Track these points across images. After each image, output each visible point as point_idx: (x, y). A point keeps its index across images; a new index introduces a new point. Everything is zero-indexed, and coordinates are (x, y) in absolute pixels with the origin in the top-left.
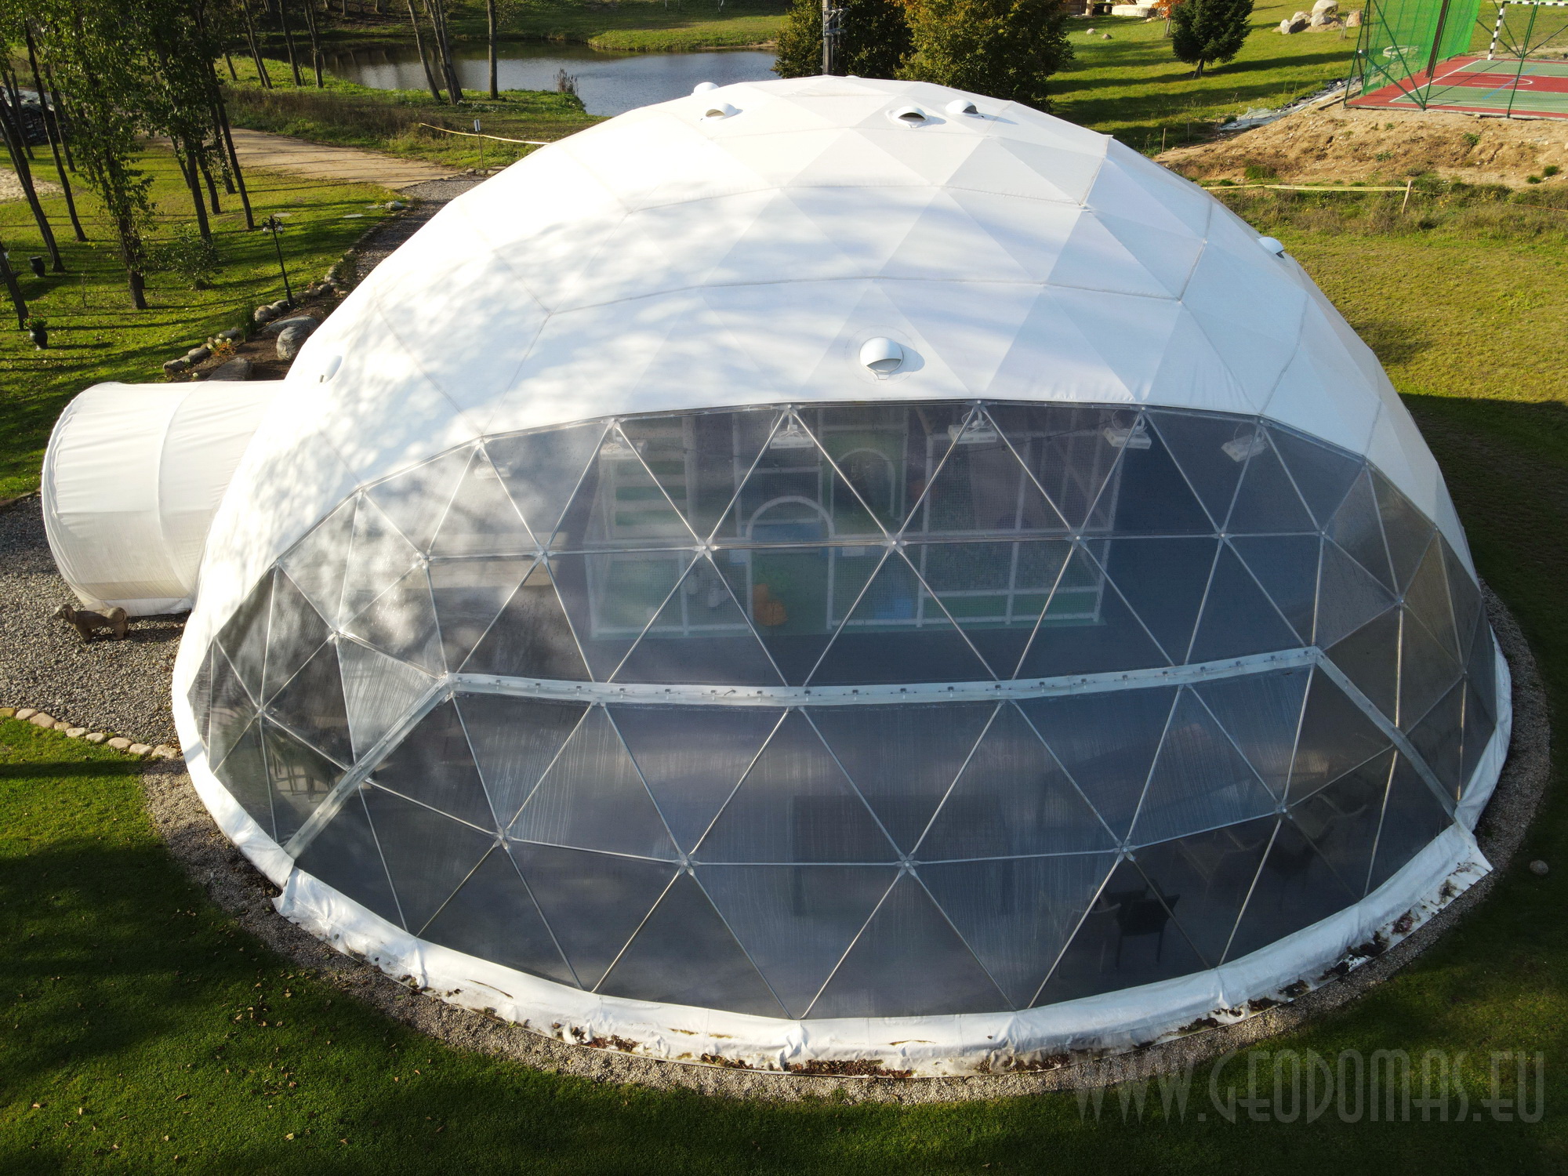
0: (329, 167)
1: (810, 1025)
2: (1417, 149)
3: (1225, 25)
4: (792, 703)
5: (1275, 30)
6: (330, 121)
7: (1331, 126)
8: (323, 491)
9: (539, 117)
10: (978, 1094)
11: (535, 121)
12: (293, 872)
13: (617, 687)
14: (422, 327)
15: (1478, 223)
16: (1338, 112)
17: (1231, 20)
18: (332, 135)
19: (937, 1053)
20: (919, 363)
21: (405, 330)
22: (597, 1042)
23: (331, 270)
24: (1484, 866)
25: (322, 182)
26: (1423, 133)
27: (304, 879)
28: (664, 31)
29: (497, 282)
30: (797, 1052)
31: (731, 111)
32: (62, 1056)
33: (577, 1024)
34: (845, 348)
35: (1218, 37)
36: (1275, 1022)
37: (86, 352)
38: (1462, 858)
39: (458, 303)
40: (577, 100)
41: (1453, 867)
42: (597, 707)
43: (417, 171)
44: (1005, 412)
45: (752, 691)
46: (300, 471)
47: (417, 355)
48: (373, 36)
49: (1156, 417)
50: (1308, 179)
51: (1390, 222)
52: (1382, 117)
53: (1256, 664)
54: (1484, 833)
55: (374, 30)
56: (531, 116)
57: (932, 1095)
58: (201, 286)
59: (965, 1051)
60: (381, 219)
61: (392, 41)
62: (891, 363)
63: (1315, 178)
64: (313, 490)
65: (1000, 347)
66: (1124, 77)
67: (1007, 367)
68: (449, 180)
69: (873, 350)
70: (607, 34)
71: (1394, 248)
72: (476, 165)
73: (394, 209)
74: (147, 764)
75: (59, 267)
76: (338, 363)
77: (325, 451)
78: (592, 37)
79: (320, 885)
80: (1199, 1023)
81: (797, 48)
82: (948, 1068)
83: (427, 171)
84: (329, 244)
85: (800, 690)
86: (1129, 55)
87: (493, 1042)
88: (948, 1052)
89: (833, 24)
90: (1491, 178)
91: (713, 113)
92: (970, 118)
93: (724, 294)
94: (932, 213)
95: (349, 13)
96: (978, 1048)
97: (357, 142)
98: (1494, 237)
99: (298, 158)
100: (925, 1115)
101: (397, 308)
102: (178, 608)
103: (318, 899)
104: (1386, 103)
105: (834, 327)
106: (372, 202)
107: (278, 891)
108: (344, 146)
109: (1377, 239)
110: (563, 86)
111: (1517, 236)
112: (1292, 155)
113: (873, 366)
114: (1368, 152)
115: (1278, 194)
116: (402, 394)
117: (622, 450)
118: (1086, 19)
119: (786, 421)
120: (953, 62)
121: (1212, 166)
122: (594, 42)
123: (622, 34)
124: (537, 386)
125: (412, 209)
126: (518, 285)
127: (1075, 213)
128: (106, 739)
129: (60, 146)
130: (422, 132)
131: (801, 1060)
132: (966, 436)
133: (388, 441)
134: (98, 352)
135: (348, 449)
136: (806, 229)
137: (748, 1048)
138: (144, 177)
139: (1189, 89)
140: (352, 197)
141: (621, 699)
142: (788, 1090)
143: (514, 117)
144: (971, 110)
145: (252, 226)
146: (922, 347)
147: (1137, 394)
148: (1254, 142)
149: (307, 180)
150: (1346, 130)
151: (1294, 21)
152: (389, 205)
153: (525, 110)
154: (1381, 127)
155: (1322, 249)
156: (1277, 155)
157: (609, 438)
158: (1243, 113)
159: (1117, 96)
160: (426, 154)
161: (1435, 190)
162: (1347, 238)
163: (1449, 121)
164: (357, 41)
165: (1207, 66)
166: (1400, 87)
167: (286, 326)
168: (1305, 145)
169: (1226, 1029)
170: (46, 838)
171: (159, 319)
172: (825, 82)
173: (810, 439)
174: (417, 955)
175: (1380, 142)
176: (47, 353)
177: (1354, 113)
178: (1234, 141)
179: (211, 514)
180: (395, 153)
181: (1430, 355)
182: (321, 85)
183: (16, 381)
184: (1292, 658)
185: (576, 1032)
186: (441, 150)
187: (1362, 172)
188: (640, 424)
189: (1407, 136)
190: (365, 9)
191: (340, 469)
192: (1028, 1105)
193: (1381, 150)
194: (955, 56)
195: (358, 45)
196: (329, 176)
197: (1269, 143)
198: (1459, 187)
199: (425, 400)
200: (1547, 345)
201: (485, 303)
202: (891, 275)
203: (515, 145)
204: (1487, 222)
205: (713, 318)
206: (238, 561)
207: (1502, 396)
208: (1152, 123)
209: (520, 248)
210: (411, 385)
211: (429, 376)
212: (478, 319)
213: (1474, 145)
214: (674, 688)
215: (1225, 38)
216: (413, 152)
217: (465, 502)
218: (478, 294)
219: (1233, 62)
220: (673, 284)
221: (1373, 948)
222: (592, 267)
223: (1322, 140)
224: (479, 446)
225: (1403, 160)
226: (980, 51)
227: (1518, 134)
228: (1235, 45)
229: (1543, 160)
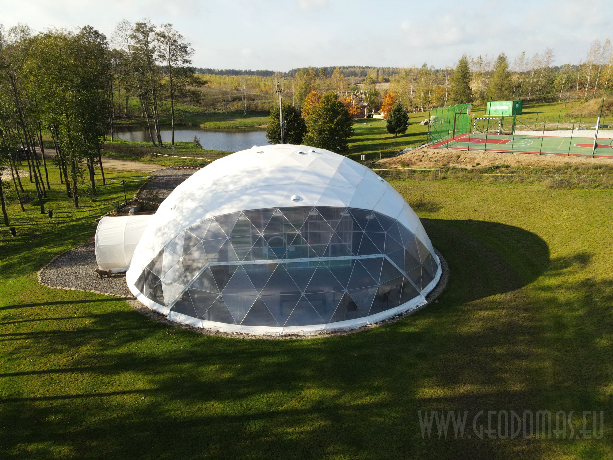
0: (124, 166)
1: (285, 328)
2: (445, 159)
3: (401, 124)
4: (279, 262)
5: (420, 124)
6: (121, 152)
7: (423, 153)
8: (176, 231)
9: (189, 150)
10: (318, 337)
11: (188, 152)
12: (170, 312)
13: (244, 262)
14: (197, 197)
15: (457, 177)
16: (425, 149)
17: (403, 122)
18: (122, 157)
19: (310, 332)
20: (303, 199)
21: (193, 198)
22: (241, 334)
23: (135, 195)
24: (426, 302)
25: (123, 171)
26: (446, 155)
27: (172, 312)
28: (226, 122)
29: (214, 187)
30: (282, 333)
31: (262, 152)
32: (129, 341)
33: (236, 331)
34: (288, 197)
35: (400, 127)
36: (378, 325)
37: (65, 219)
38: (422, 301)
39: (205, 191)
40: (200, 145)
41: (420, 303)
42: (240, 266)
43: (153, 167)
44: (319, 208)
45: (271, 261)
46: (169, 228)
47: (197, 202)
48: (124, 124)
49: (350, 209)
50: (417, 167)
51: (435, 178)
52: (436, 150)
53: (372, 256)
54: (427, 297)
55: (124, 122)
56: (186, 150)
57: (309, 337)
58: (94, 201)
59: (316, 331)
60: (146, 181)
61: (131, 125)
62: (297, 200)
63: (419, 166)
64: (173, 231)
65: (319, 197)
66: (374, 138)
67: (320, 200)
68: (164, 170)
69: (293, 197)
70: (207, 123)
71: (436, 184)
72: (173, 165)
73: (149, 178)
74: (126, 299)
75: (45, 197)
76: (176, 206)
77: (175, 223)
78: (201, 124)
79: (177, 313)
80: (363, 326)
81: (273, 131)
82: (313, 334)
83: (156, 167)
84: (131, 188)
85: (281, 260)
86: (376, 131)
87: (219, 335)
88: (313, 332)
89: (283, 125)
90: (463, 166)
91: (258, 153)
92: (314, 153)
93: (263, 188)
94: (305, 172)
95: (116, 117)
96: (319, 331)
97: (130, 159)
98: (460, 181)
99: (112, 164)
100: (308, 340)
101: (190, 194)
102: (123, 271)
103: (176, 316)
104: (438, 147)
105: (285, 193)
106: (143, 176)
107: (167, 316)
108: (126, 160)
109: (433, 182)
110: (195, 140)
111: (466, 180)
112: (413, 160)
113: (293, 200)
114: (433, 160)
115: (409, 171)
116: (193, 211)
117: (243, 218)
118: (365, 119)
119: (276, 211)
120: (319, 135)
121: (392, 163)
122: (202, 126)
123: (212, 123)
124: (225, 206)
125: (155, 178)
126: (219, 187)
127: (335, 171)
128: (115, 295)
129: (30, 161)
130: (153, 155)
131: (284, 334)
132: (312, 213)
133: (191, 219)
134: (69, 219)
135: (181, 222)
136: (279, 175)
137: (272, 333)
138: (83, 169)
139: (392, 142)
140: (135, 175)
141: (245, 264)
142: (281, 338)
143: (181, 150)
144: (314, 151)
145: (105, 184)
146: (302, 196)
147: (346, 205)
148: (404, 157)
149: (118, 170)
150: (427, 154)
151: (425, 122)
152: (148, 177)
153: (184, 148)
154: (436, 153)
155: (418, 184)
156: (409, 160)
157: (241, 215)
158: (405, 149)
159: (371, 144)
160: (155, 162)
161: (448, 169)
162: (425, 181)
163: (454, 152)
164: (118, 126)
165: (398, 135)
166: (441, 144)
167: (131, 208)
168: (417, 158)
169: (368, 327)
170: (109, 311)
171: (83, 210)
172: (282, 146)
173: (282, 214)
174: (201, 323)
175: (436, 157)
176: (53, 219)
177: (429, 149)
178: (398, 157)
179: (136, 245)
180: (144, 162)
181: (443, 210)
182: (113, 140)
183: (47, 226)
184: (379, 256)
185: (236, 333)
186: (159, 161)
187: (431, 165)
188: (247, 212)
189: (442, 156)
190: (121, 115)
191: (180, 226)
192: (328, 339)
193: (436, 159)
194: (319, 133)
195: (118, 127)
196: (125, 169)
197: (407, 157)
198: (454, 168)
199: (200, 211)
200: (470, 206)
201: (212, 191)
202: (297, 183)
203: (183, 159)
204: (459, 177)
205: (261, 192)
206: (152, 250)
207: (458, 219)
208: (380, 151)
209: (218, 180)
210: (196, 208)
211: (200, 206)
212: (210, 194)
213: (459, 157)
214: (256, 261)
215: (402, 127)
216: (150, 161)
217: (210, 229)
218: (210, 189)
219: (405, 134)
220: (254, 186)
221: (401, 315)
222: (235, 183)
223: (421, 157)
224: (213, 218)
225: (442, 162)
226: (326, 132)
227: (470, 154)
228: (405, 129)
229: (476, 161)
